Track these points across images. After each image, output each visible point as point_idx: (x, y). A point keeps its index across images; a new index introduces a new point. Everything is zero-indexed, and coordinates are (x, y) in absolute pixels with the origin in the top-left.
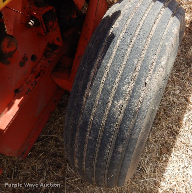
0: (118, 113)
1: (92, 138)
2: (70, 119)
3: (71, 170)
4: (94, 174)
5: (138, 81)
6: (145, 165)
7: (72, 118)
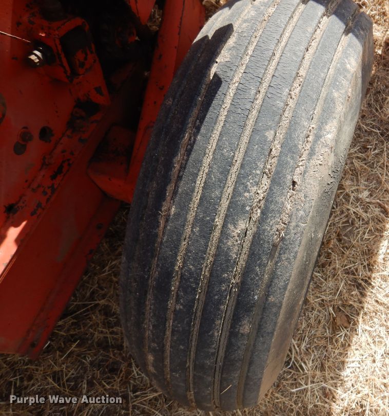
0: (235, 249)
1: (181, 307)
2: (131, 267)
3: (140, 375)
4: (191, 385)
5: (276, 178)
6: (302, 355)
7: (137, 265)
